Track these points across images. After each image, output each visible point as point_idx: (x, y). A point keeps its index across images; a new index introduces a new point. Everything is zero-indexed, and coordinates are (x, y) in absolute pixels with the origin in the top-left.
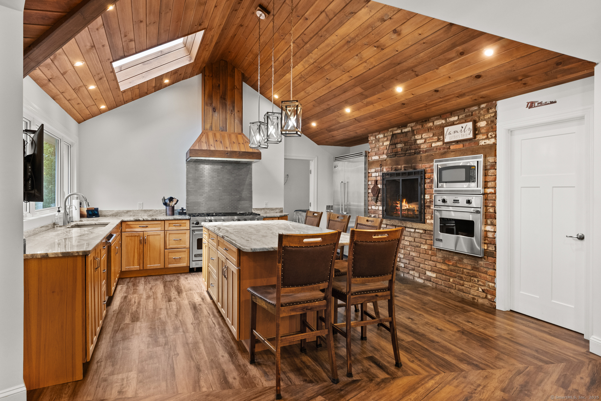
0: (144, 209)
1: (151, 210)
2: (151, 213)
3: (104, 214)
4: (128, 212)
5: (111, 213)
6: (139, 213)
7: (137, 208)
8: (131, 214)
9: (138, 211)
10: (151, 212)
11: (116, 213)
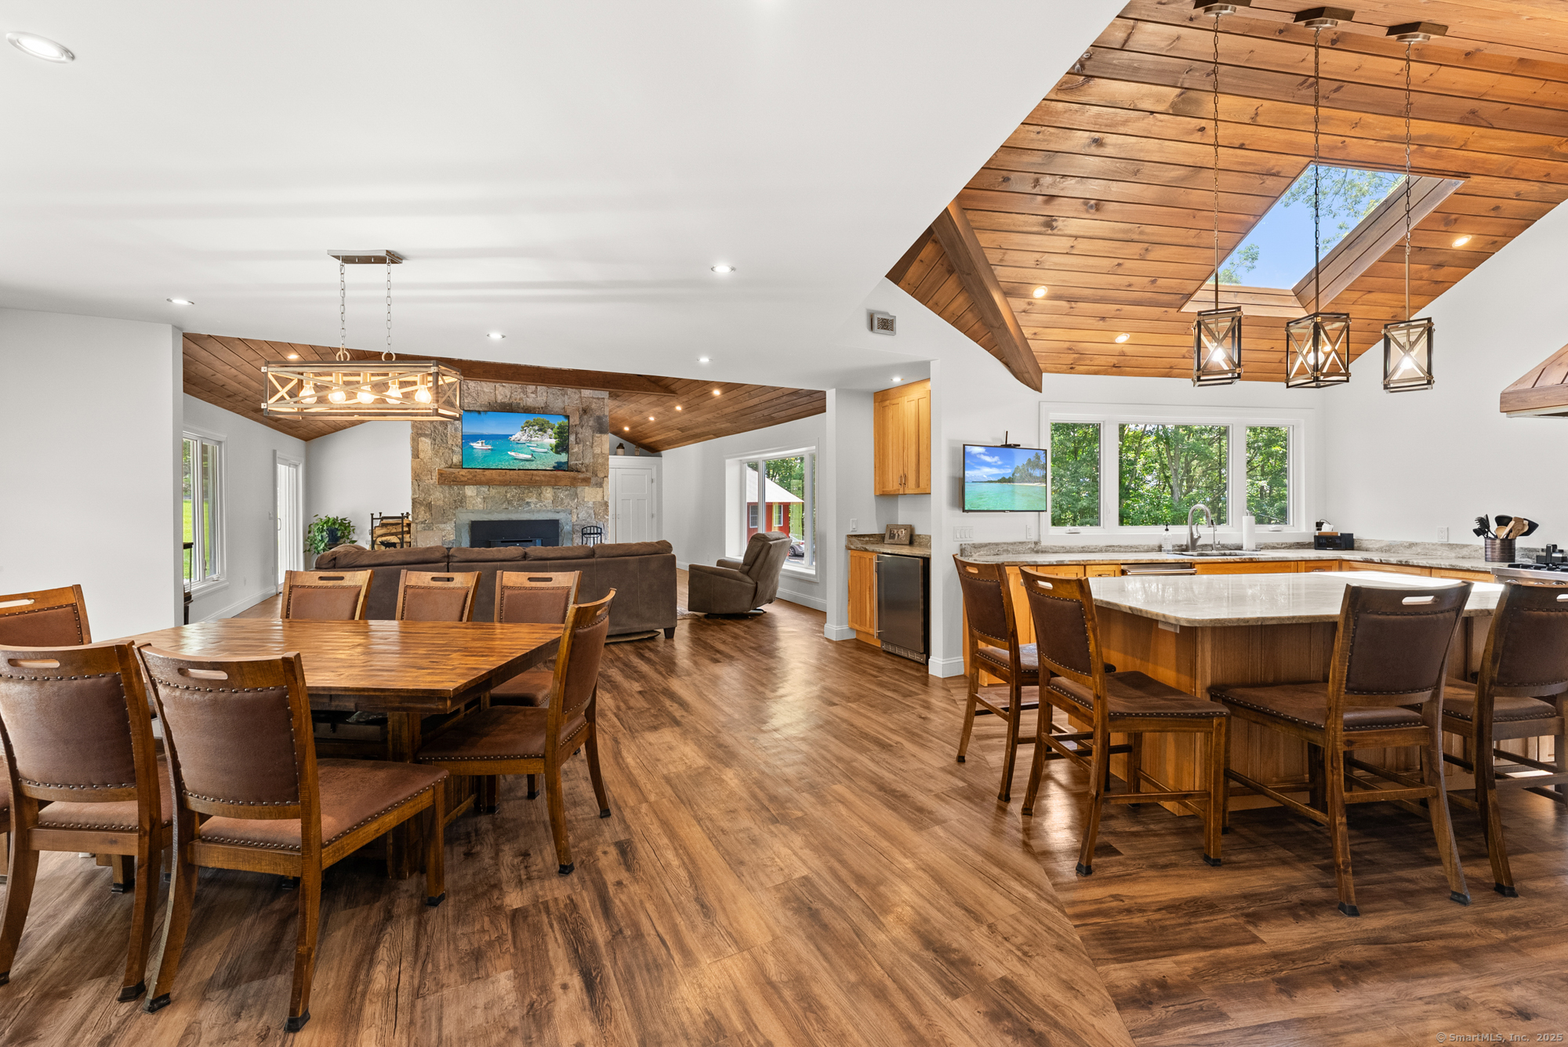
0: (1451, 542)
1: (1467, 546)
2: (1465, 552)
3: (1365, 545)
4: (1411, 545)
5: (1377, 546)
6: (1436, 550)
7: (1435, 540)
8: (1419, 551)
9: (1433, 545)
10: (1466, 549)
11: (1387, 546)
